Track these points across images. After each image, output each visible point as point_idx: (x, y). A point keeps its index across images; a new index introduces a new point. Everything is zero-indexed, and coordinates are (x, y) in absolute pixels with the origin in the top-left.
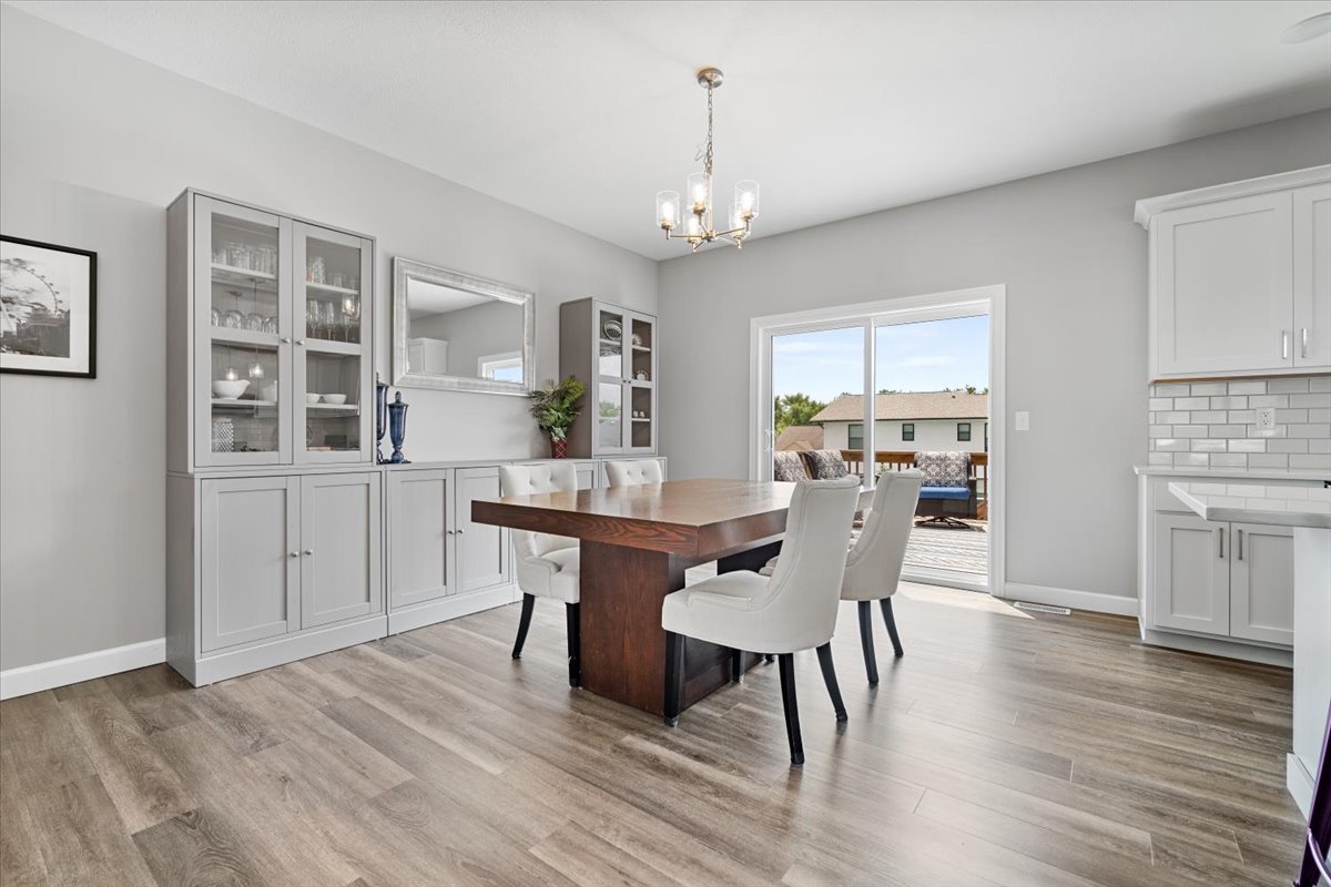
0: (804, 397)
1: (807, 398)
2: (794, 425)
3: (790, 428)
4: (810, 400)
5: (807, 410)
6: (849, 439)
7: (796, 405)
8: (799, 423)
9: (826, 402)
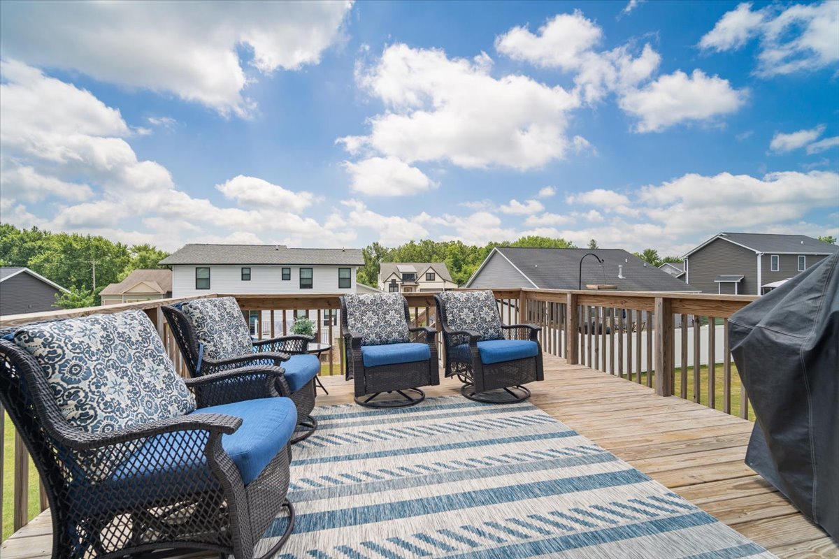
0: (151, 248)
1: (154, 248)
2: (142, 268)
3: (137, 271)
4: (157, 250)
5: (153, 257)
6: (197, 279)
7: (144, 253)
8: (146, 267)
9: (170, 253)
